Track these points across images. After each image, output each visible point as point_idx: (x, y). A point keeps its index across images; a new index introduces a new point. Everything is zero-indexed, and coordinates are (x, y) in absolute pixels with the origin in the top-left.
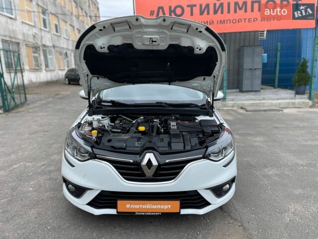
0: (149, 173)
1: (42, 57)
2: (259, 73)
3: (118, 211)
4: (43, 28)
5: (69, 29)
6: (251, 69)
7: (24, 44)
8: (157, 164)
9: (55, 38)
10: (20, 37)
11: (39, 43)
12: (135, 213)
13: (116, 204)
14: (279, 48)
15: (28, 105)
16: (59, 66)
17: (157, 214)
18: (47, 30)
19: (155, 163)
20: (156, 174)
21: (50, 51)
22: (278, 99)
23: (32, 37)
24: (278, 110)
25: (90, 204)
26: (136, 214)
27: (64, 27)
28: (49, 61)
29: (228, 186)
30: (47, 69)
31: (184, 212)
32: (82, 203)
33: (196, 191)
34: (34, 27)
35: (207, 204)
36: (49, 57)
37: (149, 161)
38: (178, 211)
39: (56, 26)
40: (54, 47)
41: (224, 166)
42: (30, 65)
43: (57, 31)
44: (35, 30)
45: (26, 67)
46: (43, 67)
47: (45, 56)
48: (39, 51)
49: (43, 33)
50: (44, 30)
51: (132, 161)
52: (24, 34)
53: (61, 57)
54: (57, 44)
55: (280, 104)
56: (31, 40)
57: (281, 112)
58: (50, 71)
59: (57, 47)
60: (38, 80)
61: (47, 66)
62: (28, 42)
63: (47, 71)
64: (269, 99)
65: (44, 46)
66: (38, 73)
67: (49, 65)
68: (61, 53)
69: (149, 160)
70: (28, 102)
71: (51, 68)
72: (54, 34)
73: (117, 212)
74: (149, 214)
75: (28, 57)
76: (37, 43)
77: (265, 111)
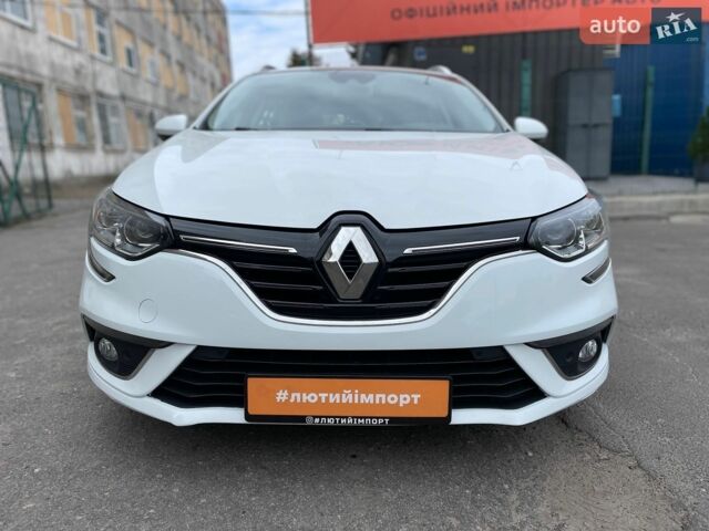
0: (350, 289)
1: (96, 120)
2: (605, 135)
3: (251, 412)
4: (97, 54)
5: (160, 61)
6: (585, 126)
7: (54, 87)
8: (377, 260)
9: (127, 78)
10: (45, 71)
11: (89, 87)
12: (303, 418)
13: (243, 390)
14: (651, 78)
15: (55, 215)
16: (136, 142)
17: (374, 422)
18: (109, 58)
19: (368, 255)
20: (371, 293)
21: (115, 108)
22: (655, 193)
23: (72, 73)
24: (658, 218)
25: (161, 393)
26: (309, 422)
27: (147, 55)
28: (113, 131)
29: (592, 344)
30: (108, 147)
31: (462, 417)
32: (136, 392)
33: (501, 348)
34: (78, 50)
35: (536, 394)
36: (112, 120)
37: (350, 251)
38: (445, 414)
39: (129, 53)
40: (123, 98)
41: (584, 279)
42: (67, 136)
43: (130, 63)
44: (79, 59)
45: (59, 140)
46: (99, 142)
47: (103, 118)
48: (89, 105)
49: (98, 67)
50: (101, 61)
51: (293, 250)
52: (53, 66)
53: (139, 122)
54: (130, 92)
55: (660, 205)
56: (70, 79)
57: (664, 222)
58: (116, 152)
59: (132, 100)
60: (87, 172)
61: (106, 140)
62: (64, 83)
63: (106, 152)
64: (632, 194)
65: (101, 94)
66: (86, 157)
67: (113, 137)
68: (139, 115)
69: (351, 247)
70: (55, 210)
71: (116, 146)
72: (124, 71)
73: (248, 416)
74: (350, 421)
75: (63, 116)
76: (83, 88)
77: (626, 219)
